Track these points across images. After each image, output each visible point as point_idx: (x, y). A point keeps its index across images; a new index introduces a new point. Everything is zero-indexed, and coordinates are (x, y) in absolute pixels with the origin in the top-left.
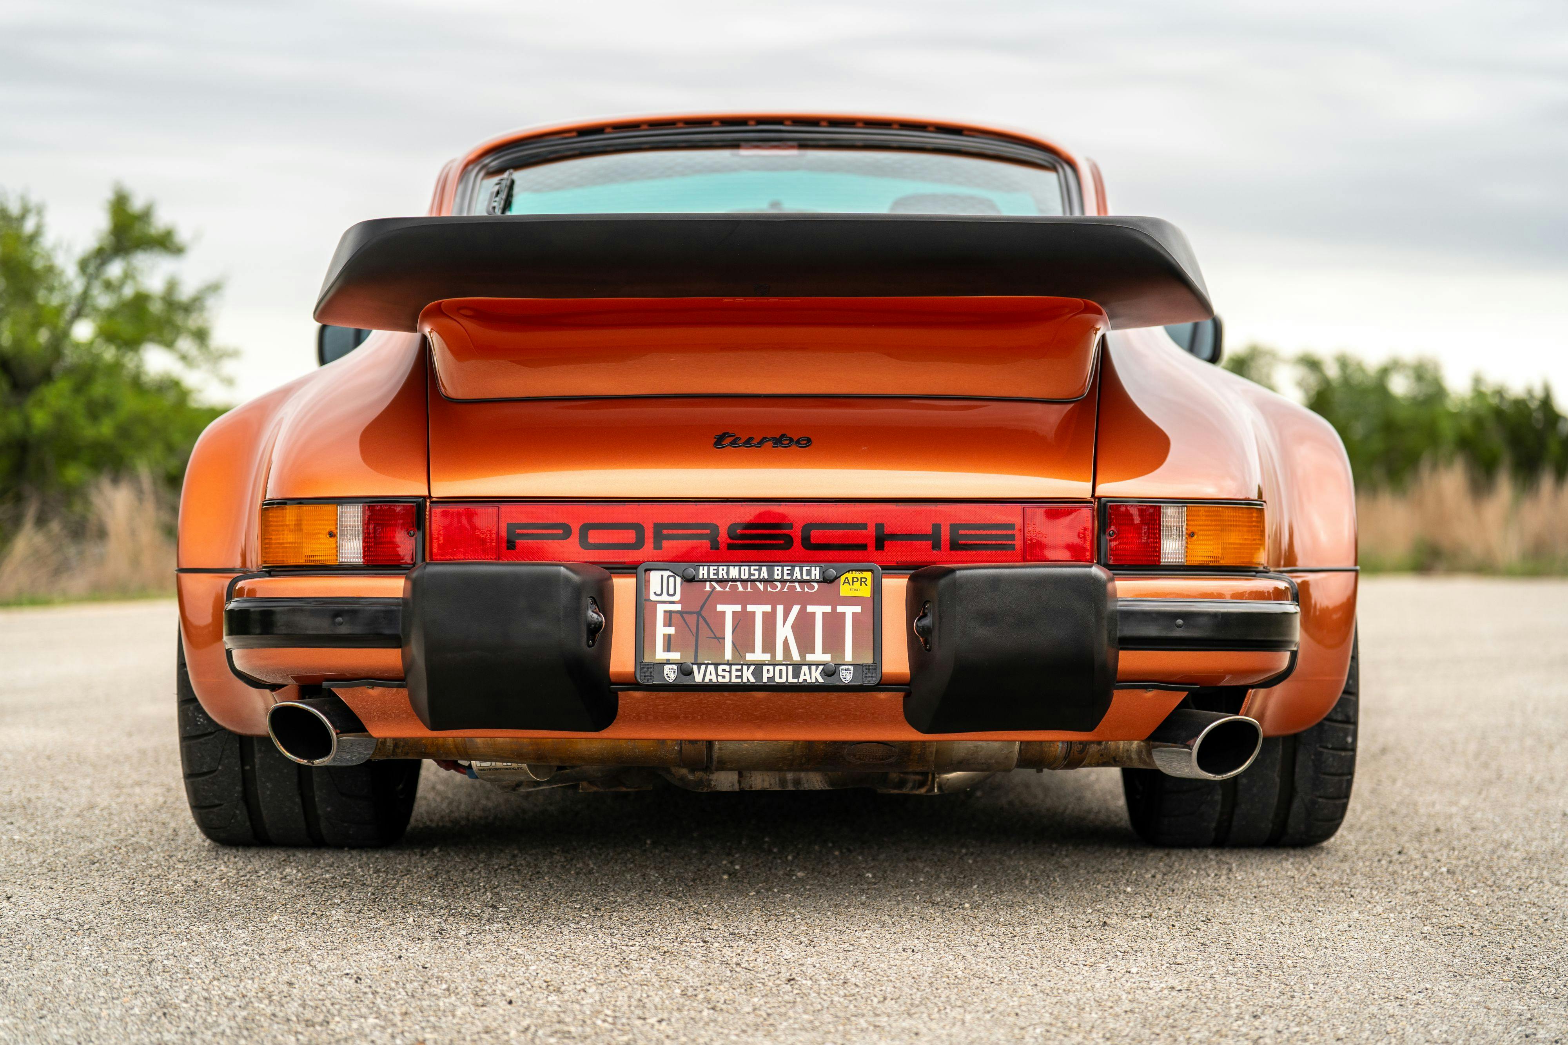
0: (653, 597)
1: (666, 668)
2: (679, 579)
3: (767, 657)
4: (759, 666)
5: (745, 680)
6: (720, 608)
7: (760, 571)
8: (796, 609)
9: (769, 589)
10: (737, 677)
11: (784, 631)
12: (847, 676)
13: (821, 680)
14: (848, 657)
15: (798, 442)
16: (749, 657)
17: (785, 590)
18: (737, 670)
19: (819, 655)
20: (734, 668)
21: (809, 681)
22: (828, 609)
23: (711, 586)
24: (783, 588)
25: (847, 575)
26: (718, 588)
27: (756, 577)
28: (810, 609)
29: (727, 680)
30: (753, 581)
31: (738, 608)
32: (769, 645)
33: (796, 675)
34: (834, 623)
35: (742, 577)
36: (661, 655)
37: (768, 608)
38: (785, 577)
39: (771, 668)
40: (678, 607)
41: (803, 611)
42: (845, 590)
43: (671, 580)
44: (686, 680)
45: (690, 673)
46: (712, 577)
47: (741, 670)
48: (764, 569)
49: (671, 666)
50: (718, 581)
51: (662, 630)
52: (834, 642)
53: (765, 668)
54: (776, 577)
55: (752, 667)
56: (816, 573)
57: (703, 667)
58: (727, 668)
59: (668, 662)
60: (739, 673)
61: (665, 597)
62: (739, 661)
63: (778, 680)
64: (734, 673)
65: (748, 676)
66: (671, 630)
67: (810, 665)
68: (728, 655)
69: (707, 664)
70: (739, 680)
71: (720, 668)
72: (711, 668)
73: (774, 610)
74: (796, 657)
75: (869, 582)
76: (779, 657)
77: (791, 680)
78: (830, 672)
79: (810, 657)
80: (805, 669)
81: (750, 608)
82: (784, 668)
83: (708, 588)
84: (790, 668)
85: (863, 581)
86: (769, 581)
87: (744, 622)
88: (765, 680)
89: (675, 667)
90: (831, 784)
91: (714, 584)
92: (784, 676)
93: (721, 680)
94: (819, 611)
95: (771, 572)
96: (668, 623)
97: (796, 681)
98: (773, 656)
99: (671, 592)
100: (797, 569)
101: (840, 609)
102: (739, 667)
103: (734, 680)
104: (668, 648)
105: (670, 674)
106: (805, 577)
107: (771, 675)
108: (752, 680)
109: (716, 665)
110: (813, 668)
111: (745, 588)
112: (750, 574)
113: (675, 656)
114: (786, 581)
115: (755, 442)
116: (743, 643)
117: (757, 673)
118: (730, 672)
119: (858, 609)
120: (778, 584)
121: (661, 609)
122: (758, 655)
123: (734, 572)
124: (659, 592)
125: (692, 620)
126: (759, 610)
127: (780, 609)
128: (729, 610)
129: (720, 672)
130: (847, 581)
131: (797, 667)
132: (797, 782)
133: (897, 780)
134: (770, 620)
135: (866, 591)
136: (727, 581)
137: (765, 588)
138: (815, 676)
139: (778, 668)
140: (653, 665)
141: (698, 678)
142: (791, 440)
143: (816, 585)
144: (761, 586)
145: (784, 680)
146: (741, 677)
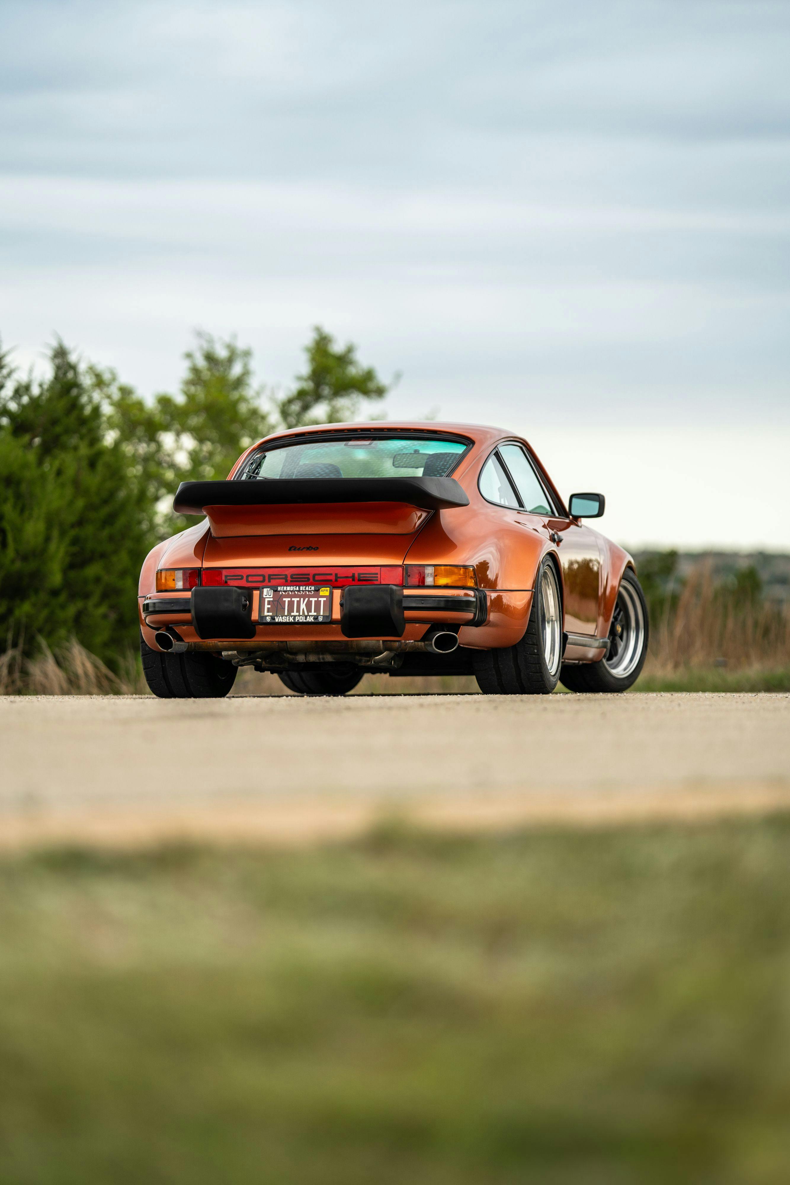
0: (264, 596)
1: (267, 617)
2: (272, 591)
3: (298, 614)
4: (295, 616)
5: (290, 621)
6: (284, 599)
7: (296, 588)
8: (307, 599)
9: (299, 593)
10: (288, 620)
11: (303, 606)
12: (320, 619)
13: (313, 621)
14: (322, 614)
15: (314, 549)
16: (292, 614)
17: (304, 594)
18: (288, 618)
19: (313, 613)
20: (287, 617)
21: (309, 621)
22: (316, 599)
23: (282, 593)
24: (303, 593)
25: (322, 589)
26: (284, 593)
27: (295, 590)
28: (311, 599)
29: (285, 621)
30: (294, 591)
31: (289, 599)
32: (298, 611)
33: (306, 619)
34: (318, 603)
35: (291, 590)
36: (266, 614)
37: (298, 599)
38: (304, 590)
39: (298, 617)
40: (272, 599)
41: (309, 600)
42: (321, 593)
43: (270, 591)
44: (273, 621)
45: (274, 619)
46: (282, 590)
47: (289, 618)
48: (297, 587)
49: (269, 617)
50: (284, 591)
51: (267, 606)
52: (317, 609)
53: (297, 617)
54: (301, 590)
55: (293, 617)
56: (313, 588)
57: (278, 617)
58: (285, 617)
59: (268, 616)
60: (289, 619)
61: (268, 596)
62: (289, 615)
63: (300, 621)
64: (287, 619)
65: (291, 620)
66: (269, 606)
67: (310, 616)
68: (286, 614)
69: (279, 616)
70: (289, 621)
71: (283, 617)
72: (281, 617)
73: (300, 600)
74: (306, 614)
75: (329, 591)
76: (301, 614)
77: (304, 621)
78: (316, 618)
79: (310, 614)
80: (308, 617)
81: (293, 599)
82: (302, 617)
83: (281, 593)
84: (304, 617)
85: (327, 591)
86: (299, 591)
87: (291, 603)
88: (296, 621)
89: (270, 617)
90: (334, 659)
91: (283, 592)
92: (302, 619)
93: (283, 621)
94: (313, 600)
95: (299, 588)
96: (268, 604)
97: (305, 621)
98: (299, 614)
99: (270, 595)
100: (307, 587)
101: (320, 599)
102: (289, 617)
103: (287, 621)
104: (268, 612)
105: (268, 619)
106: (310, 590)
107: (298, 619)
108: (293, 621)
109: (282, 616)
110: (311, 617)
111: (292, 593)
112: (293, 589)
113: (271, 614)
114: (304, 591)
115: (301, 549)
116: (291, 610)
117: (294, 619)
118: (286, 619)
119: (325, 599)
120: (302, 592)
121: (267, 600)
122: (295, 613)
123: (288, 588)
124: (266, 595)
125: (276, 603)
126: (296, 600)
127: (302, 599)
128: (287, 600)
129: (283, 619)
130: (322, 591)
131: (306, 617)
132: (323, 659)
133: (359, 659)
134: (299, 603)
135: (327, 594)
136: (287, 591)
137: (298, 593)
138: (310, 619)
139: (300, 617)
140: (263, 617)
141: (277, 620)
142: (312, 548)
143: (313, 592)
144: (296, 592)
145: (302, 621)
146: (289, 620)
